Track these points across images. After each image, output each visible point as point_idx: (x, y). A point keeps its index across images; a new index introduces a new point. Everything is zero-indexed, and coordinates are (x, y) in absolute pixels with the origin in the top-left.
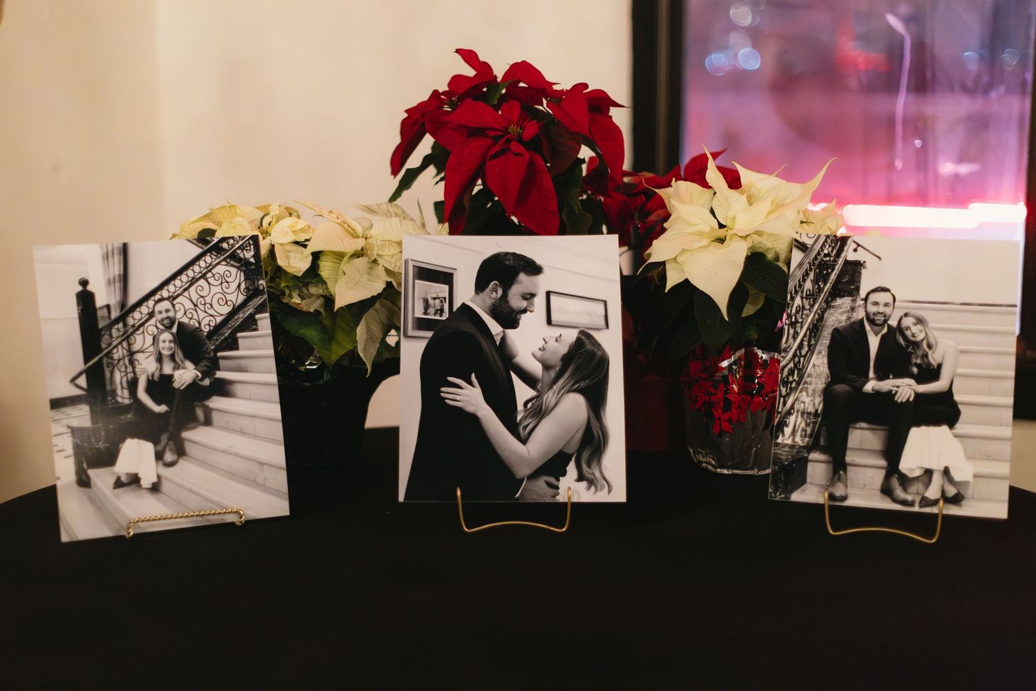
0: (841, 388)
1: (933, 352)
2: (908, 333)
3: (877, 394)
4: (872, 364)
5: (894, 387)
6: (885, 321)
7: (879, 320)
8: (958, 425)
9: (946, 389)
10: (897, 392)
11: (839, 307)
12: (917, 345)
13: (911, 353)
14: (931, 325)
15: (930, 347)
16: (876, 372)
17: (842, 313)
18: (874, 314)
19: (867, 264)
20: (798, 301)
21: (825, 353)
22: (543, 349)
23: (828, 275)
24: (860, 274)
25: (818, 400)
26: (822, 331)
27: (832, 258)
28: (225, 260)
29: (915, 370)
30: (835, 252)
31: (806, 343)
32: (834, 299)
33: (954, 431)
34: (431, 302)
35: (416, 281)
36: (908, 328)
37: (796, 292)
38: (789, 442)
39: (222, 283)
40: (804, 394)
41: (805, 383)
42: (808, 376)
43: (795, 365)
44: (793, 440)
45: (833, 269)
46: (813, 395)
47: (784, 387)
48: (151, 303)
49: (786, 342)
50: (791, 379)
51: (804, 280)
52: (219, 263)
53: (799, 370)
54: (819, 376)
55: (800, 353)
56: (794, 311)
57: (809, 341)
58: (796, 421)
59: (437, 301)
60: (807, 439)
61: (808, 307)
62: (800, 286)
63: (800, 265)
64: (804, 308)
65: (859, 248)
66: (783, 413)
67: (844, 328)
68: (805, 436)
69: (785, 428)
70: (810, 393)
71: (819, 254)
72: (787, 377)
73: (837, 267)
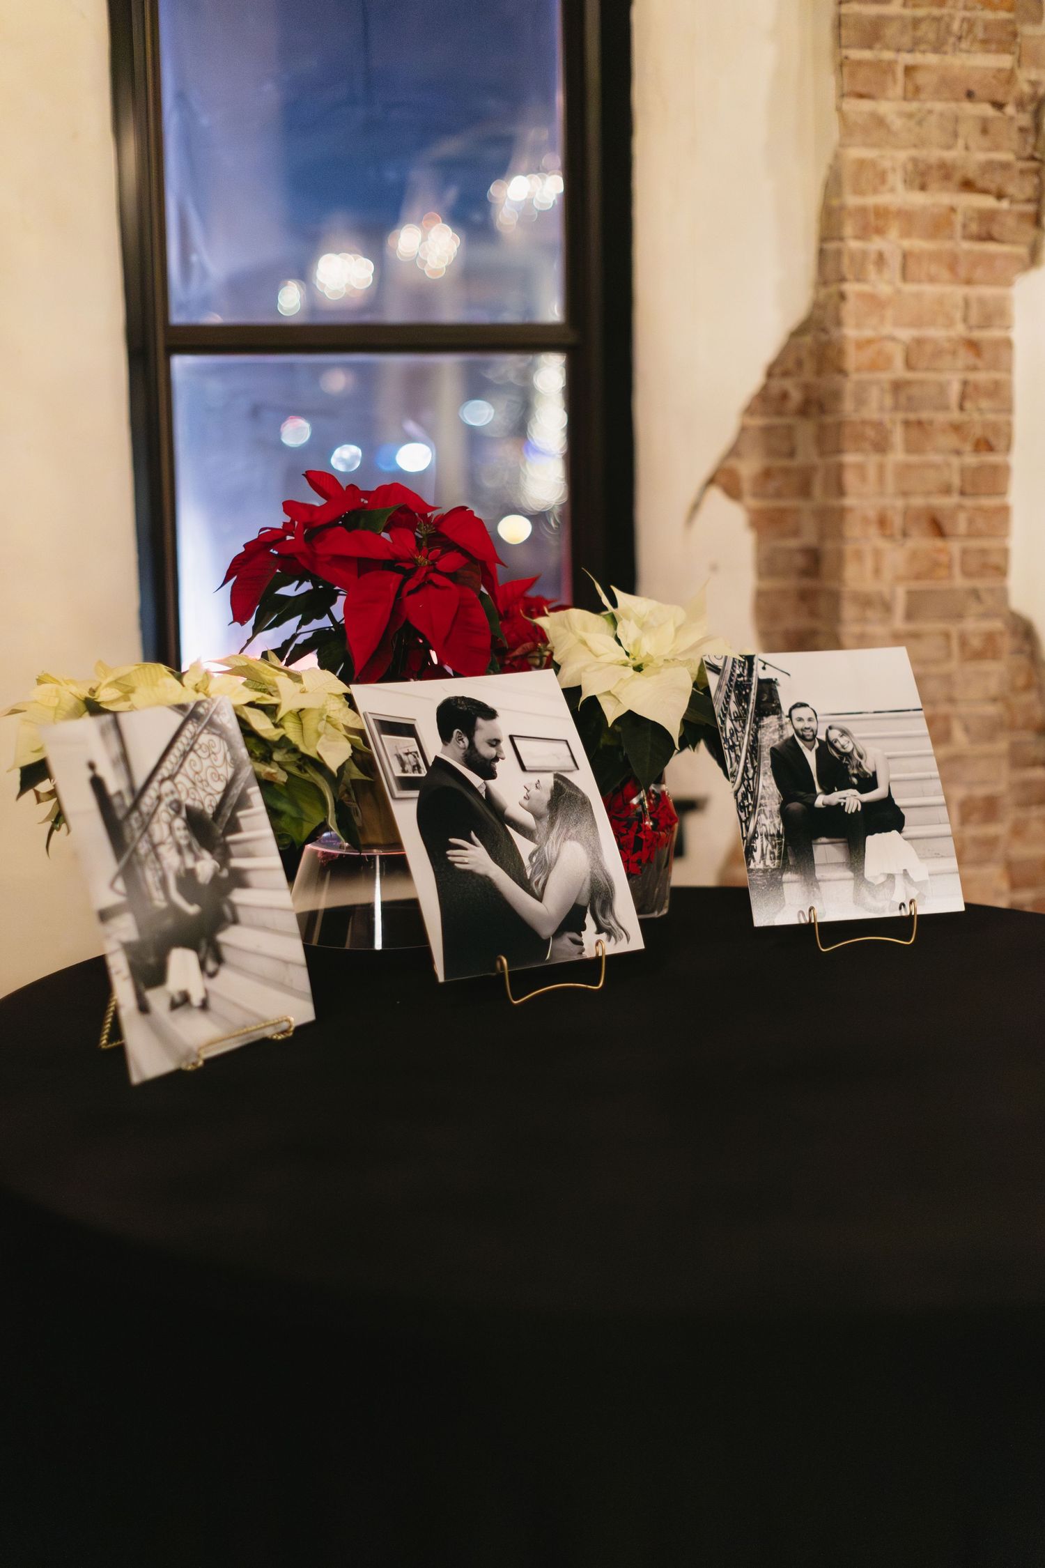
0: (795, 806)
1: (865, 761)
2: (838, 745)
3: (828, 808)
4: (815, 779)
5: (840, 799)
6: (814, 736)
7: (809, 735)
8: (905, 828)
9: (887, 795)
10: (845, 804)
11: (768, 726)
12: (848, 755)
13: (847, 765)
14: (854, 735)
15: (861, 757)
16: (821, 787)
17: (774, 732)
18: (802, 730)
19: (779, 681)
20: (729, 724)
21: (770, 773)
22: (527, 798)
23: (748, 695)
24: (776, 691)
25: (777, 820)
26: (760, 751)
27: (746, 678)
28: (205, 727)
29: (855, 780)
30: (746, 672)
31: (749, 765)
32: (761, 719)
33: (903, 834)
34: (404, 757)
35: (383, 736)
36: (836, 741)
37: (725, 715)
38: (761, 866)
39: (209, 755)
40: (762, 816)
41: (761, 805)
42: (762, 798)
43: (747, 789)
44: (765, 864)
45: (751, 689)
46: (771, 816)
47: (742, 812)
48: (155, 784)
49: (731, 766)
50: (746, 803)
51: (728, 703)
52: (201, 732)
53: (751, 793)
54: (771, 796)
55: (747, 776)
56: (728, 735)
57: (752, 764)
58: (762, 845)
59: (410, 756)
60: (777, 861)
61: (740, 729)
62: (726, 709)
63: (719, 687)
64: (736, 731)
65: (767, 666)
66: (748, 839)
67: (778, 746)
68: (774, 859)
69: (754, 853)
70: (768, 814)
71: (732, 675)
72: (742, 801)
73: (753, 687)
